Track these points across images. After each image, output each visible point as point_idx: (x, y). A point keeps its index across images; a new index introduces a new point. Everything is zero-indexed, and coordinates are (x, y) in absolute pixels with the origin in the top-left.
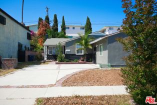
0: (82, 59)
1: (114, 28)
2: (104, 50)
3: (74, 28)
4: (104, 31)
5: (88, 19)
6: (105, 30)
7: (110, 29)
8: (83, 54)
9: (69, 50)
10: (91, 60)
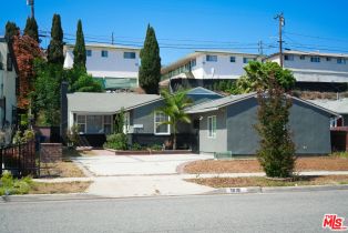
0: (168, 143)
1: (219, 57)
2: (218, 128)
3: (104, 54)
4: (190, 64)
5: (151, 33)
6: (194, 60)
7: (208, 58)
8: (169, 133)
9: (141, 126)
10: (185, 146)
